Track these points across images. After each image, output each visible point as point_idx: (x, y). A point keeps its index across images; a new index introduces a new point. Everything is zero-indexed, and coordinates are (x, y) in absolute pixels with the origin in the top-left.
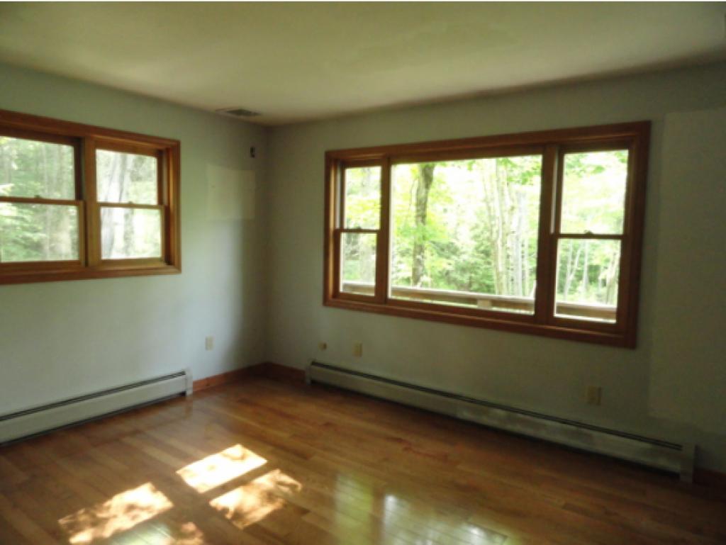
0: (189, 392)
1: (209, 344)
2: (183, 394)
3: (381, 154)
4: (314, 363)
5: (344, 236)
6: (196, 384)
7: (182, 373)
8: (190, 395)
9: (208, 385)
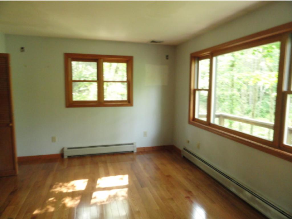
0: (135, 151)
1: (145, 134)
2: (133, 151)
3: (208, 52)
4: (185, 149)
5: (197, 92)
6: (138, 149)
7: (132, 144)
8: (135, 153)
9: (144, 150)
